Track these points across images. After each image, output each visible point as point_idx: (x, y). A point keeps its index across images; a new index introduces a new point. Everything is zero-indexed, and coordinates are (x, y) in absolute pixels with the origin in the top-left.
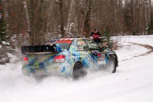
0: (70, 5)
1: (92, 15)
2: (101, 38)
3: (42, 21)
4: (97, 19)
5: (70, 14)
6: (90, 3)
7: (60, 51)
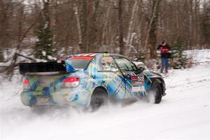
0: (131, 11)
1: (159, 23)
2: (170, 52)
3: (96, 31)
4: (166, 28)
5: (131, 22)
6: (158, 8)
7: (72, 71)
